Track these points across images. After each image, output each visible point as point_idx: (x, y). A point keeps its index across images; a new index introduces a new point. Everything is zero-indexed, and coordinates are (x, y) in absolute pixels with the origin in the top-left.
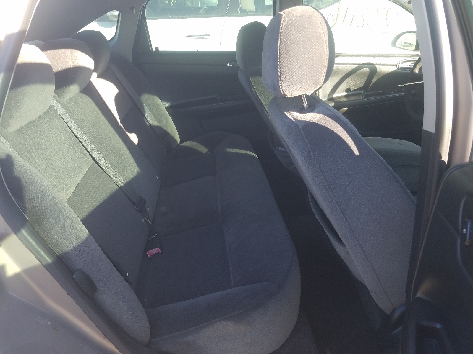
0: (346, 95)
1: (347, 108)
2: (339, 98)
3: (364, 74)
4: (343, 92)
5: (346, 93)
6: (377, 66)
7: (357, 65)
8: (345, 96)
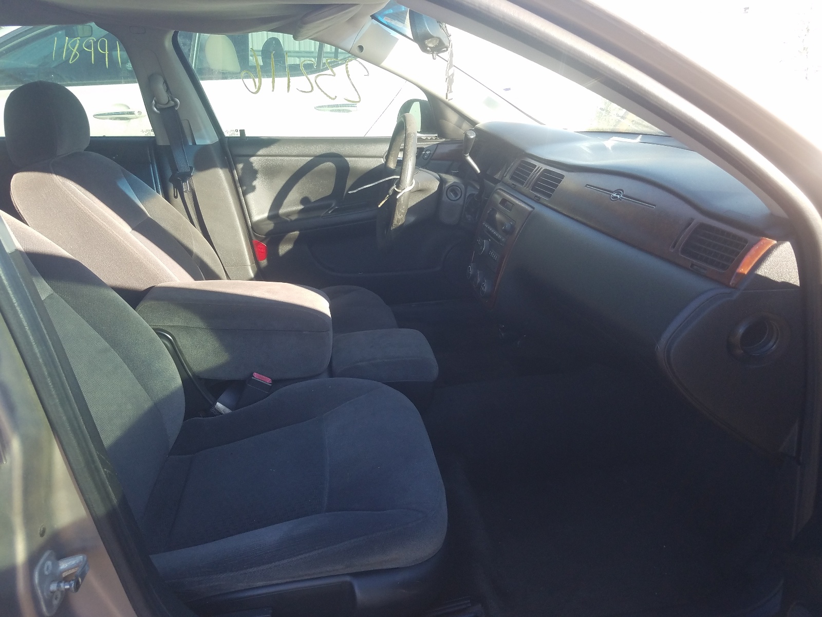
0: (303, 209)
1: (297, 233)
2: (289, 214)
3: (327, 172)
4: (295, 205)
5: (301, 207)
6: (347, 159)
7: (311, 158)
8: (301, 211)
